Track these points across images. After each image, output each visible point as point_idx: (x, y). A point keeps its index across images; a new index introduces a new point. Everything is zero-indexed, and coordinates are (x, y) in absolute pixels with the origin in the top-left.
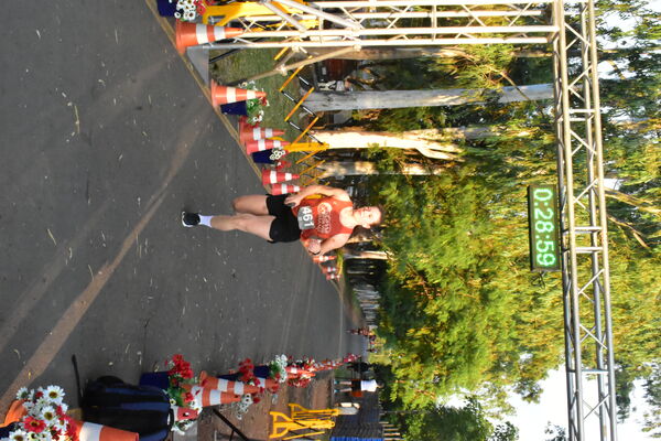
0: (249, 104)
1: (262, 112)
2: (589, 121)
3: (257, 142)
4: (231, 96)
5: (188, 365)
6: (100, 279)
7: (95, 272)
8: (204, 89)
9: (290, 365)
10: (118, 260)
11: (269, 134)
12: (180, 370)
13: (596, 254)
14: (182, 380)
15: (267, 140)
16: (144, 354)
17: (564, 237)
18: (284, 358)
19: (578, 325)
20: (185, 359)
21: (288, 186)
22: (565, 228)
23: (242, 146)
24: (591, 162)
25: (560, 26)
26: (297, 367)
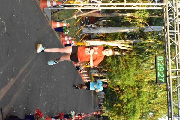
0: (64, 28)
1: (68, 31)
2: (176, 35)
3: (66, 41)
4: (58, 25)
5: (41, 112)
6: (12, 82)
7: (10, 79)
8: (49, 22)
9: (75, 115)
10: (18, 76)
11: (70, 38)
12: (38, 114)
13: (178, 78)
14: (39, 118)
15: (70, 41)
16: (26, 109)
17: (167, 72)
18: (74, 112)
19: (172, 102)
22: (168, 69)
23: (61, 42)
24: (176, 48)
25: (166, 3)
26: (78, 115)
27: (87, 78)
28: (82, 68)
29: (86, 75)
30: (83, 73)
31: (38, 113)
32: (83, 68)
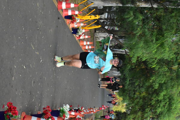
5: (16, 108)
9: (71, 110)
12: (10, 111)
14: (12, 116)
18: (68, 106)
20: (14, 105)
21: (72, 11)
26: (75, 111)
27: (90, 47)
28: (82, 31)
29: (88, 43)
30: (84, 40)
31: (10, 108)
32: (84, 31)
